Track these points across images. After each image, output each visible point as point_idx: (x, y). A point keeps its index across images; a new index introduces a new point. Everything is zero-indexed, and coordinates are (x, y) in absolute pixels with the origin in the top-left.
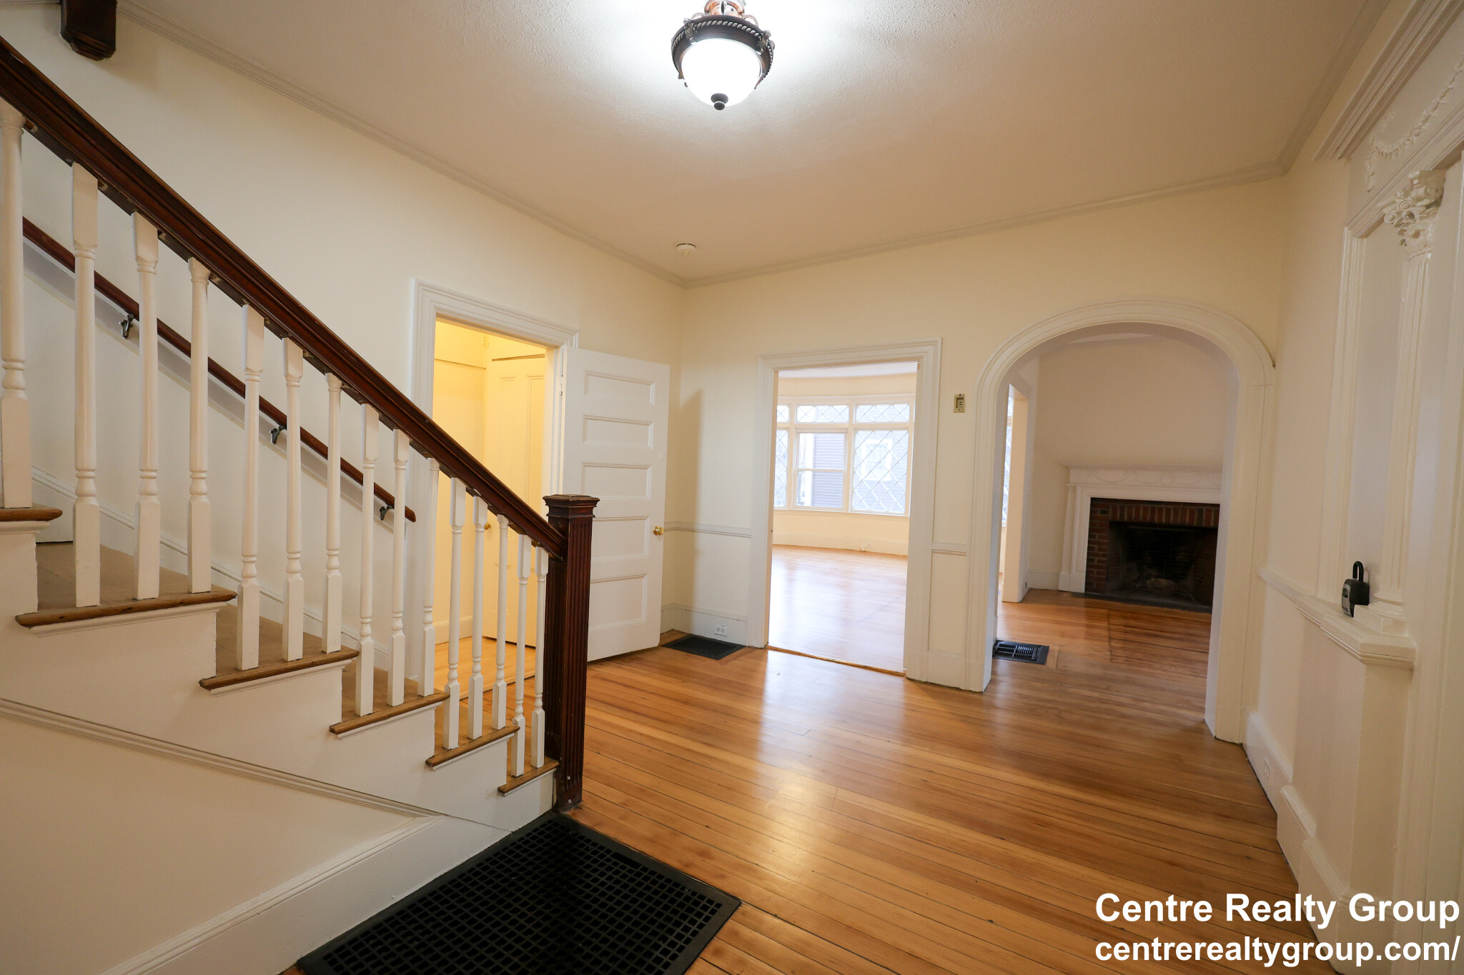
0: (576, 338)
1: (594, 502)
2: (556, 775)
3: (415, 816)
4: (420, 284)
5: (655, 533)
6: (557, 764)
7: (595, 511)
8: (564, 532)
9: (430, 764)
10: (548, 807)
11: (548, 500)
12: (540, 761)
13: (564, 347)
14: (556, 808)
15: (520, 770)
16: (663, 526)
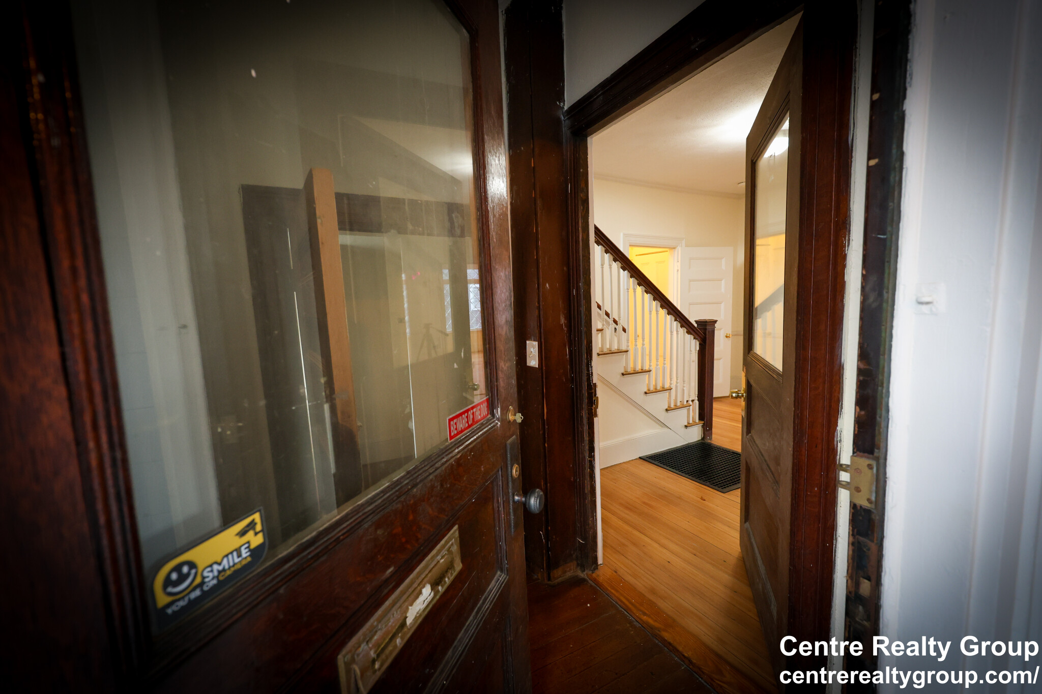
0: (684, 242)
1: (715, 322)
2: (703, 427)
3: (662, 427)
4: (624, 234)
5: (727, 337)
6: (703, 422)
7: (716, 325)
8: (705, 334)
9: (667, 410)
10: (700, 439)
11: (696, 322)
12: (697, 420)
13: (679, 248)
14: (703, 439)
15: (691, 422)
16: (731, 333)
